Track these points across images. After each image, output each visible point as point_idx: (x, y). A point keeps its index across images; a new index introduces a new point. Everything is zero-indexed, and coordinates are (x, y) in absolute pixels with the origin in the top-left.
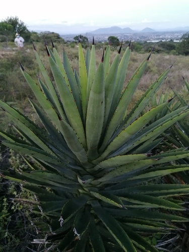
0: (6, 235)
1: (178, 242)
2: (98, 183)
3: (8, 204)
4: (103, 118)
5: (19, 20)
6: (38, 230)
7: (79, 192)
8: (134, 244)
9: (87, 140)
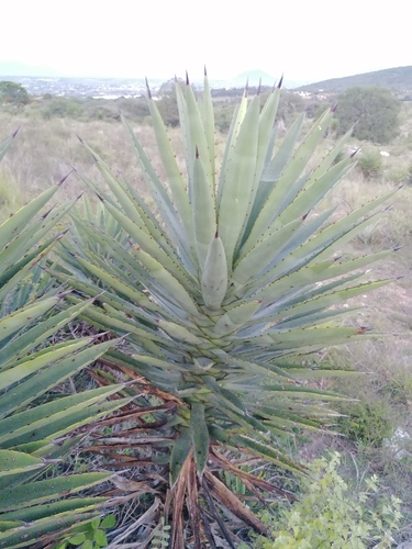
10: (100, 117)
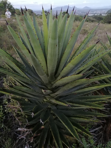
0: (2, 127)
1: (101, 130)
2: (55, 95)
3: (3, 109)
4: (57, 55)
5: (8, 1)
6: (20, 122)
7: (44, 101)
8: (75, 129)
9: (48, 70)
10: (88, 21)
